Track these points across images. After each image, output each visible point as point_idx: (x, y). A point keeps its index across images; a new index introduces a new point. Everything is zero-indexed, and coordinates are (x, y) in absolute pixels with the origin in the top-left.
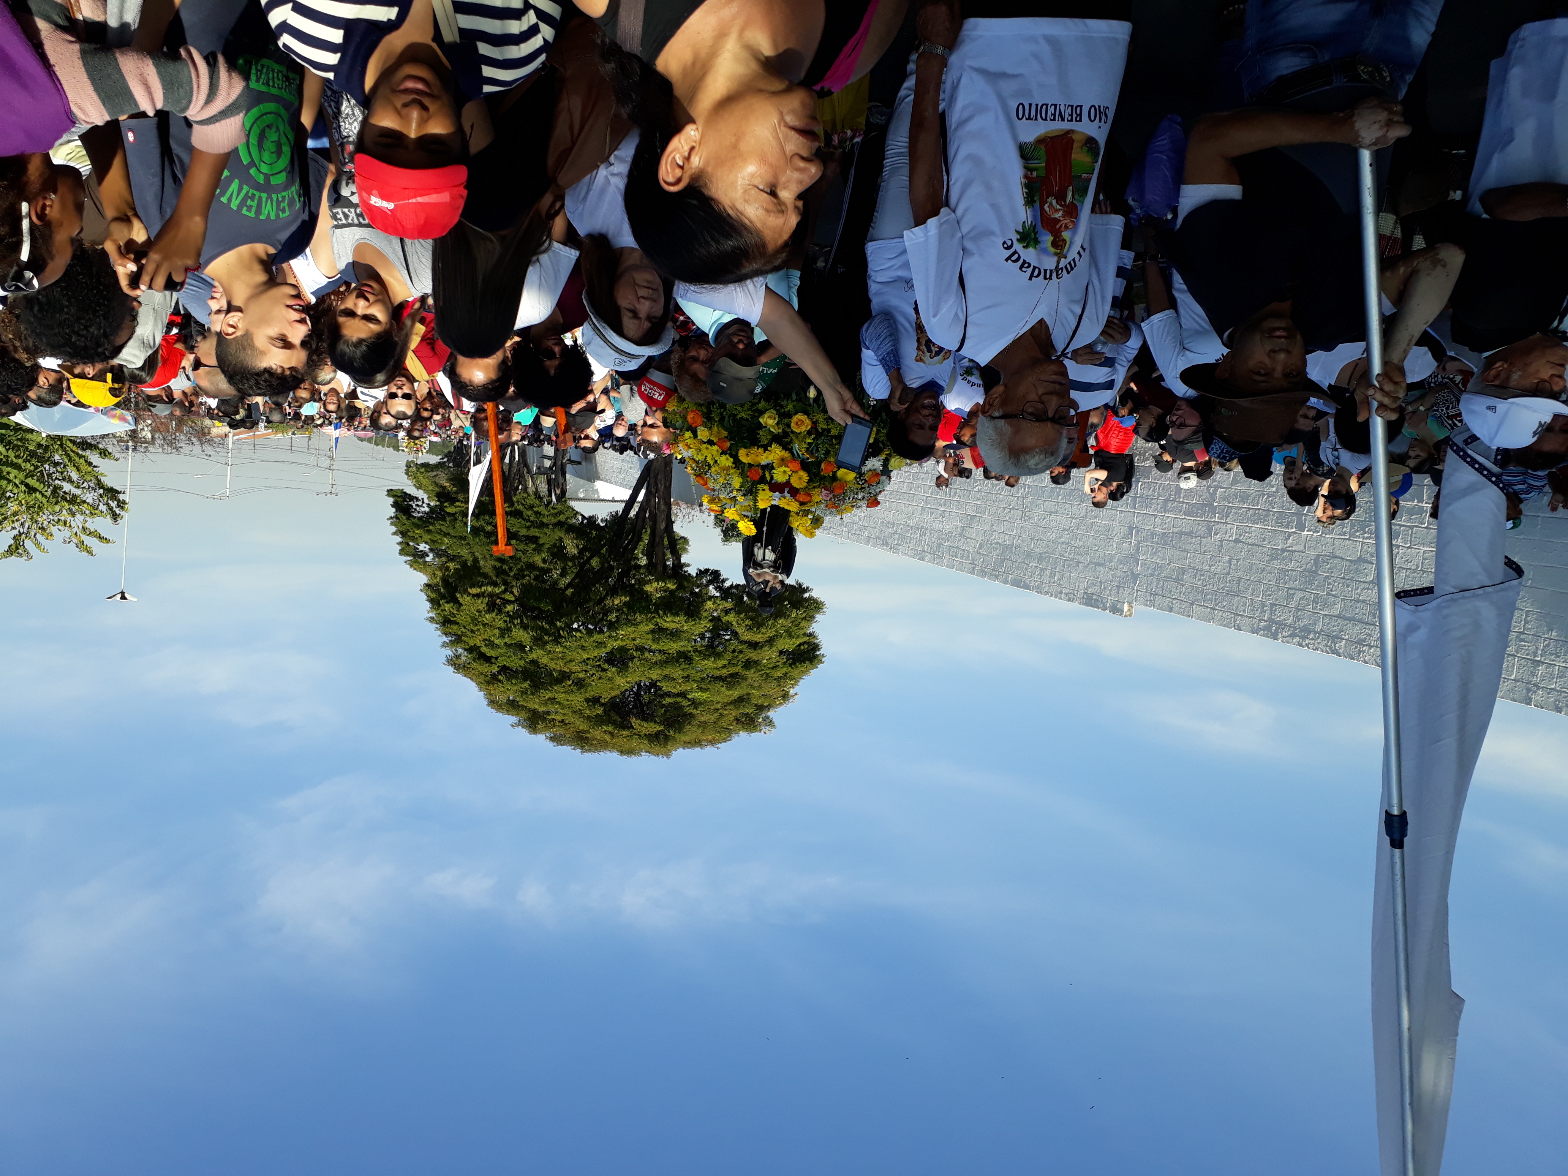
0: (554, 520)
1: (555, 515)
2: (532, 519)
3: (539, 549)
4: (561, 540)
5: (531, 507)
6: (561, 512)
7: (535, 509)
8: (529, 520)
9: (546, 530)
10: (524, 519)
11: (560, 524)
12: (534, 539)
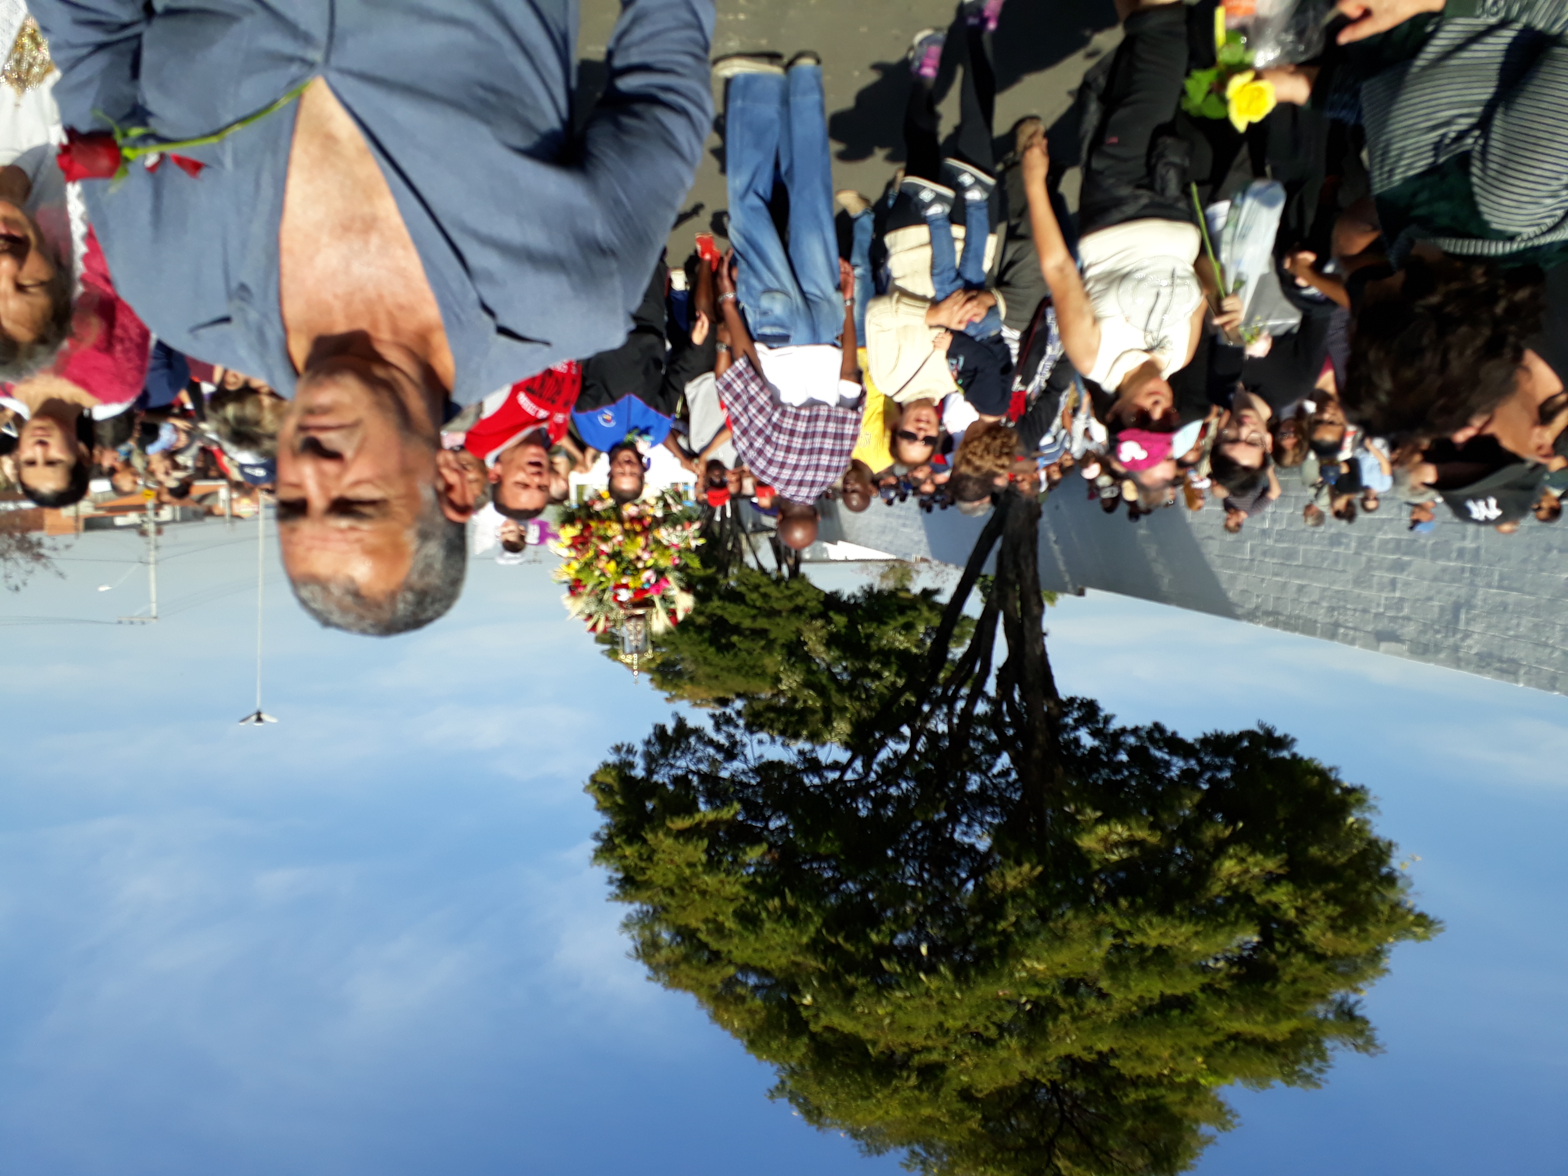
0: (790, 605)
1: (790, 598)
2: (758, 604)
3: (769, 646)
4: (799, 633)
5: (757, 587)
6: (798, 593)
7: (762, 590)
8: (754, 607)
9: (778, 620)
10: (747, 605)
11: (798, 610)
12: (762, 633)
